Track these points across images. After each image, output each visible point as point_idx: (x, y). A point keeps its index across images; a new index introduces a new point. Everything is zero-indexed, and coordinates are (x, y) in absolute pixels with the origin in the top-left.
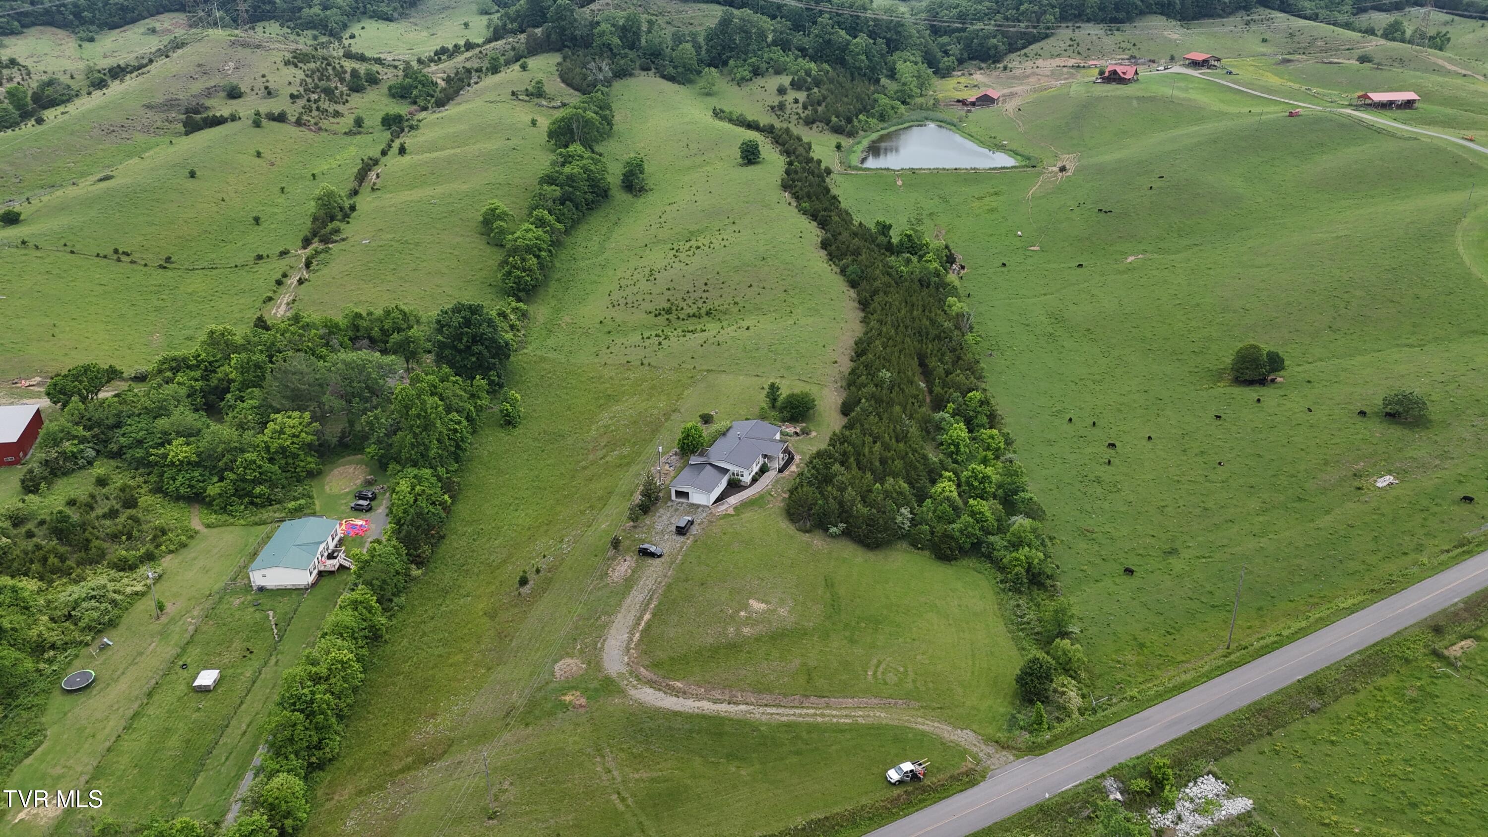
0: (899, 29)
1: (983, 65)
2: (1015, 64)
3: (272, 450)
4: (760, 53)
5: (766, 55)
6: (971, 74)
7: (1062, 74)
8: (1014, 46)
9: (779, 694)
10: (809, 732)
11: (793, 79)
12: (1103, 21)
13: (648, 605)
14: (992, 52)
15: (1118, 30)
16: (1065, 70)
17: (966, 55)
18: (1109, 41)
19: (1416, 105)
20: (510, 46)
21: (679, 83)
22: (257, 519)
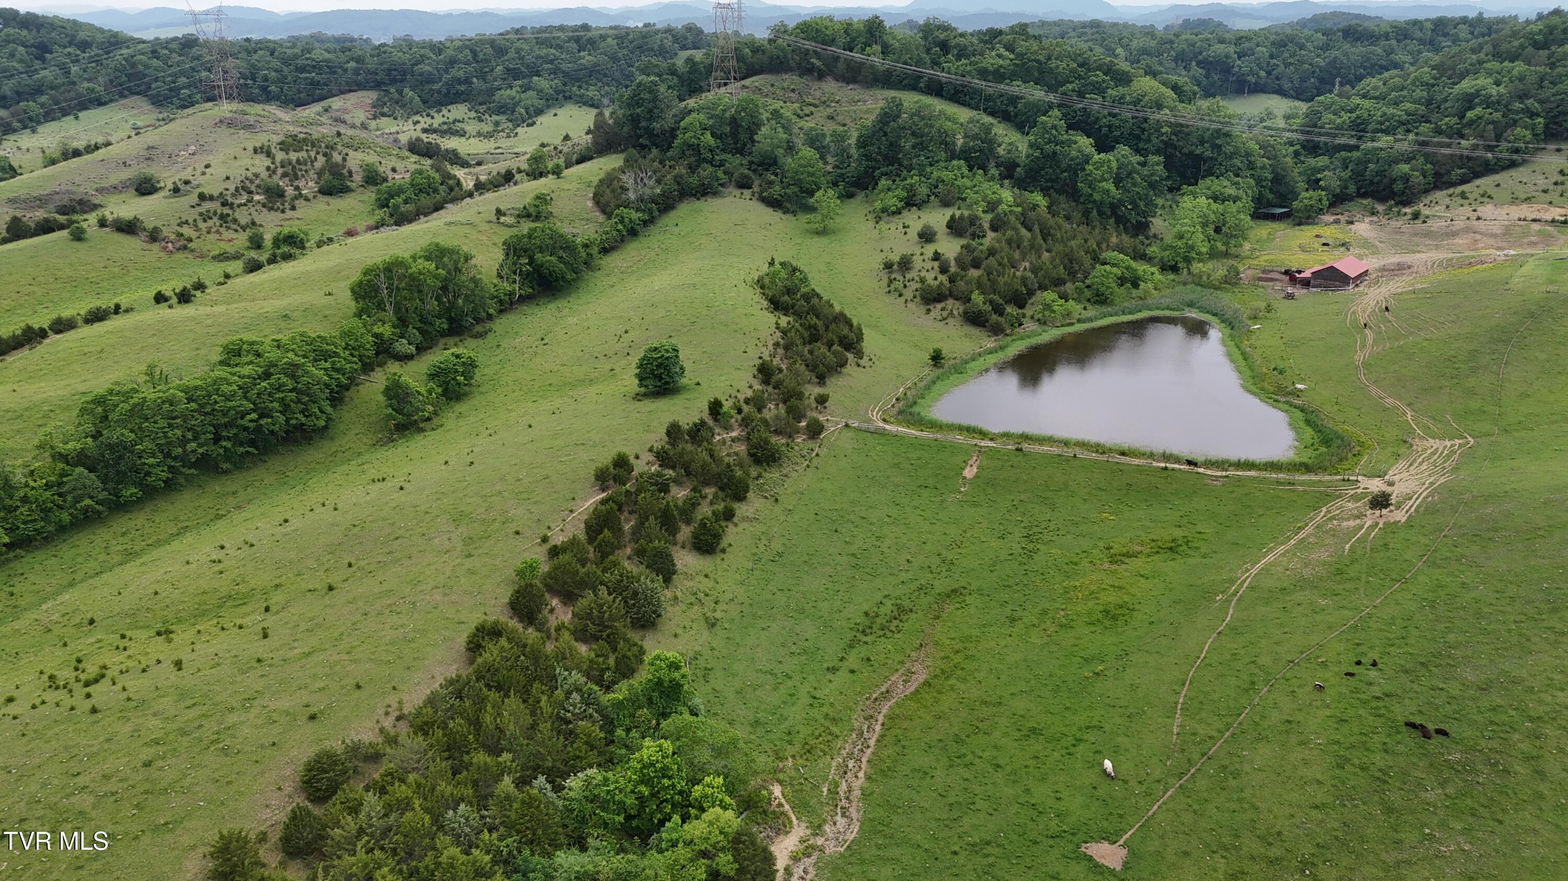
0: (1218, 142)
2: (1438, 210)
5: (938, 174)
6: (1352, 223)
7: (1526, 234)
11: (959, 217)
14: (1400, 187)
17: (1352, 189)
21: (786, 211)
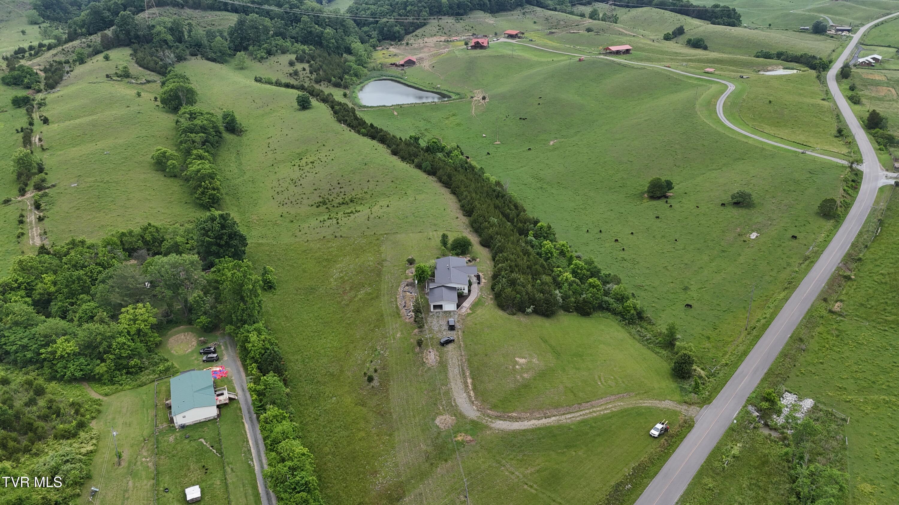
1: (392, 43)
2: (412, 41)
3: (132, 333)
4: (268, 41)
5: (273, 42)
6: (388, 48)
7: (441, 46)
8: (408, 31)
9: (566, 406)
10: (595, 423)
11: (297, 56)
12: (452, 15)
13: (464, 374)
14: (397, 35)
15: (461, 19)
16: (441, 43)
17: (381, 37)
18: (460, 25)
19: (631, 52)
20: (85, 45)
21: (220, 63)
22: (138, 382)
